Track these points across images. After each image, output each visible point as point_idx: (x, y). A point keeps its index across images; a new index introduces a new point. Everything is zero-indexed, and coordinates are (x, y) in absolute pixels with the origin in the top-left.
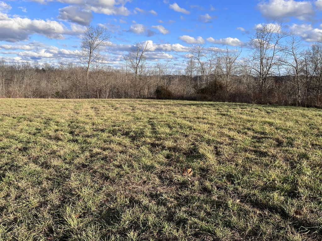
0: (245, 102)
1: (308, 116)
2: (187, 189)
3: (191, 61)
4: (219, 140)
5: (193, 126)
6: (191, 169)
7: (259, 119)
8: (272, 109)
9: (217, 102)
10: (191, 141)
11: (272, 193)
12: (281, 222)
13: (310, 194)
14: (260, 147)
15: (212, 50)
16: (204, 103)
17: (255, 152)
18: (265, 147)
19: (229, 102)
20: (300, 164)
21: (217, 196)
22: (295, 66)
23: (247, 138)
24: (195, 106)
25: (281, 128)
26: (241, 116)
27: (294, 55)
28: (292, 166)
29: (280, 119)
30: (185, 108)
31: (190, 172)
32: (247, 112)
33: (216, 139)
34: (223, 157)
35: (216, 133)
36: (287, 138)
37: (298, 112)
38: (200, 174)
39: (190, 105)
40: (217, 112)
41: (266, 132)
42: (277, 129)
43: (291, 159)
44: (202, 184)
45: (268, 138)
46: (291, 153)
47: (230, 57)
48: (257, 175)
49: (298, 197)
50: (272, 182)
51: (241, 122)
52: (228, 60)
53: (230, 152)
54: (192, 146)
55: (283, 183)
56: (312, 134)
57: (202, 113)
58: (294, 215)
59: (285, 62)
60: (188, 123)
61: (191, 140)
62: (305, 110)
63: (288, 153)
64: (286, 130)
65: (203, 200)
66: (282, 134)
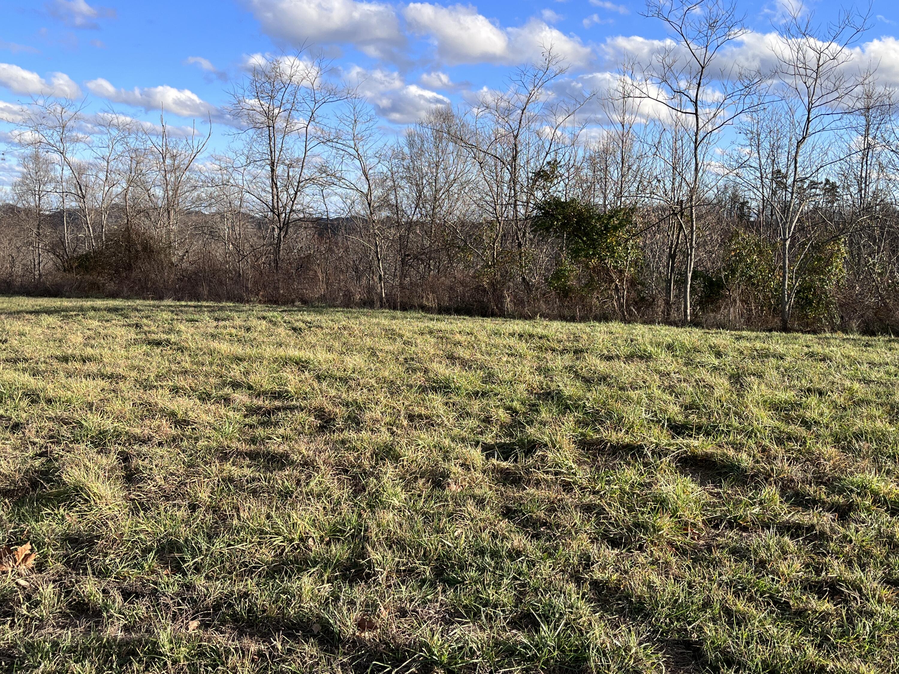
0: (229, 299)
1: (401, 336)
2: (13, 621)
3: (36, 158)
4: (138, 431)
5: (44, 390)
6: (28, 546)
7: (269, 351)
8: (309, 319)
9: (138, 302)
10: (34, 444)
11: (298, 578)
12: (318, 664)
13: (399, 562)
14: (270, 439)
15: (110, 125)
16: (88, 303)
17: (253, 456)
18: (283, 438)
19: (179, 300)
20: (376, 478)
21: (123, 622)
22: (363, 191)
23: (231, 414)
24: (56, 315)
25: (331, 376)
26: (215, 345)
27: (359, 158)
28: (356, 486)
29: (330, 349)
30: (17, 325)
31: (27, 557)
32: (234, 331)
33: (127, 428)
34: (150, 486)
35: (128, 406)
36: (347, 405)
37: (378, 324)
38: (65, 557)
39: (37, 313)
40: (134, 336)
41: (287, 391)
42: (319, 378)
43: (353, 467)
44: (68, 593)
45: (292, 409)
46: (355, 449)
47: (175, 151)
48: (253, 532)
49: (369, 576)
50: (298, 545)
51: (211, 364)
52: (168, 161)
53: (172, 468)
54: (37, 463)
55: (328, 543)
56: (411, 387)
57: (80, 339)
58: (354, 634)
59: (337, 178)
60: (26, 379)
61: (37, 440)
62: (394, 318)
63: (348, 449)
64: (344, 380)
65: (72, 650)
66: (333, 392)
